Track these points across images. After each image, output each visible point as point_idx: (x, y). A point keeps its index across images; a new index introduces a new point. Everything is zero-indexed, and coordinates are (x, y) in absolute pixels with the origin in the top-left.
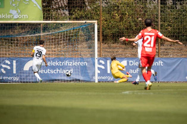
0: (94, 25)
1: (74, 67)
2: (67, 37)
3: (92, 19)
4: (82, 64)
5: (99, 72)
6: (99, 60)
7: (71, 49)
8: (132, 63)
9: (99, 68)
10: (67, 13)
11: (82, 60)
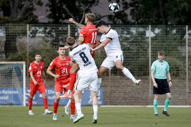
0: (23, 65)
1: (9, 95)
2: (4, 73)
3: (21, 60)
4: (15, 92)
5: (27, 98)
6: (26, 90)
7: (6, 82)
8: (50, 92)
9: (27, 96)
10: (4, 56)
11: (15, 90)
